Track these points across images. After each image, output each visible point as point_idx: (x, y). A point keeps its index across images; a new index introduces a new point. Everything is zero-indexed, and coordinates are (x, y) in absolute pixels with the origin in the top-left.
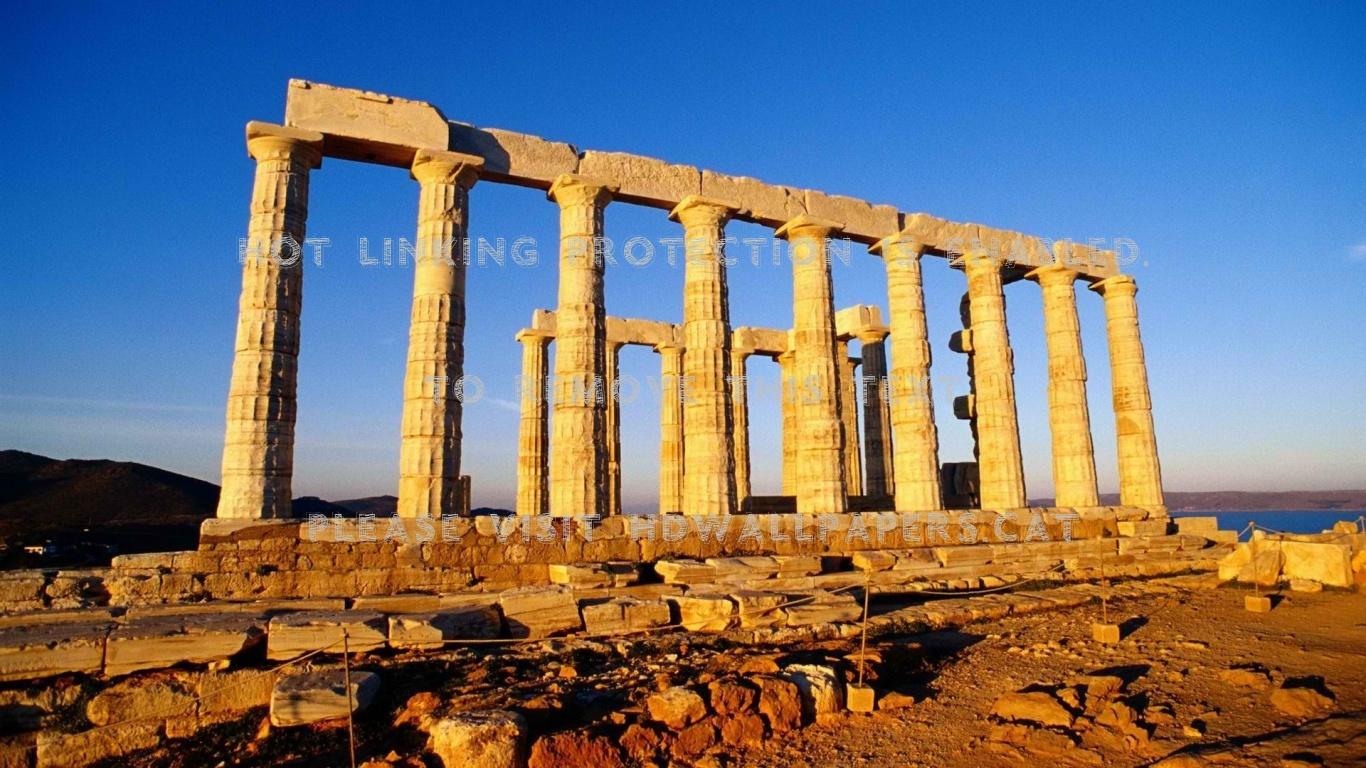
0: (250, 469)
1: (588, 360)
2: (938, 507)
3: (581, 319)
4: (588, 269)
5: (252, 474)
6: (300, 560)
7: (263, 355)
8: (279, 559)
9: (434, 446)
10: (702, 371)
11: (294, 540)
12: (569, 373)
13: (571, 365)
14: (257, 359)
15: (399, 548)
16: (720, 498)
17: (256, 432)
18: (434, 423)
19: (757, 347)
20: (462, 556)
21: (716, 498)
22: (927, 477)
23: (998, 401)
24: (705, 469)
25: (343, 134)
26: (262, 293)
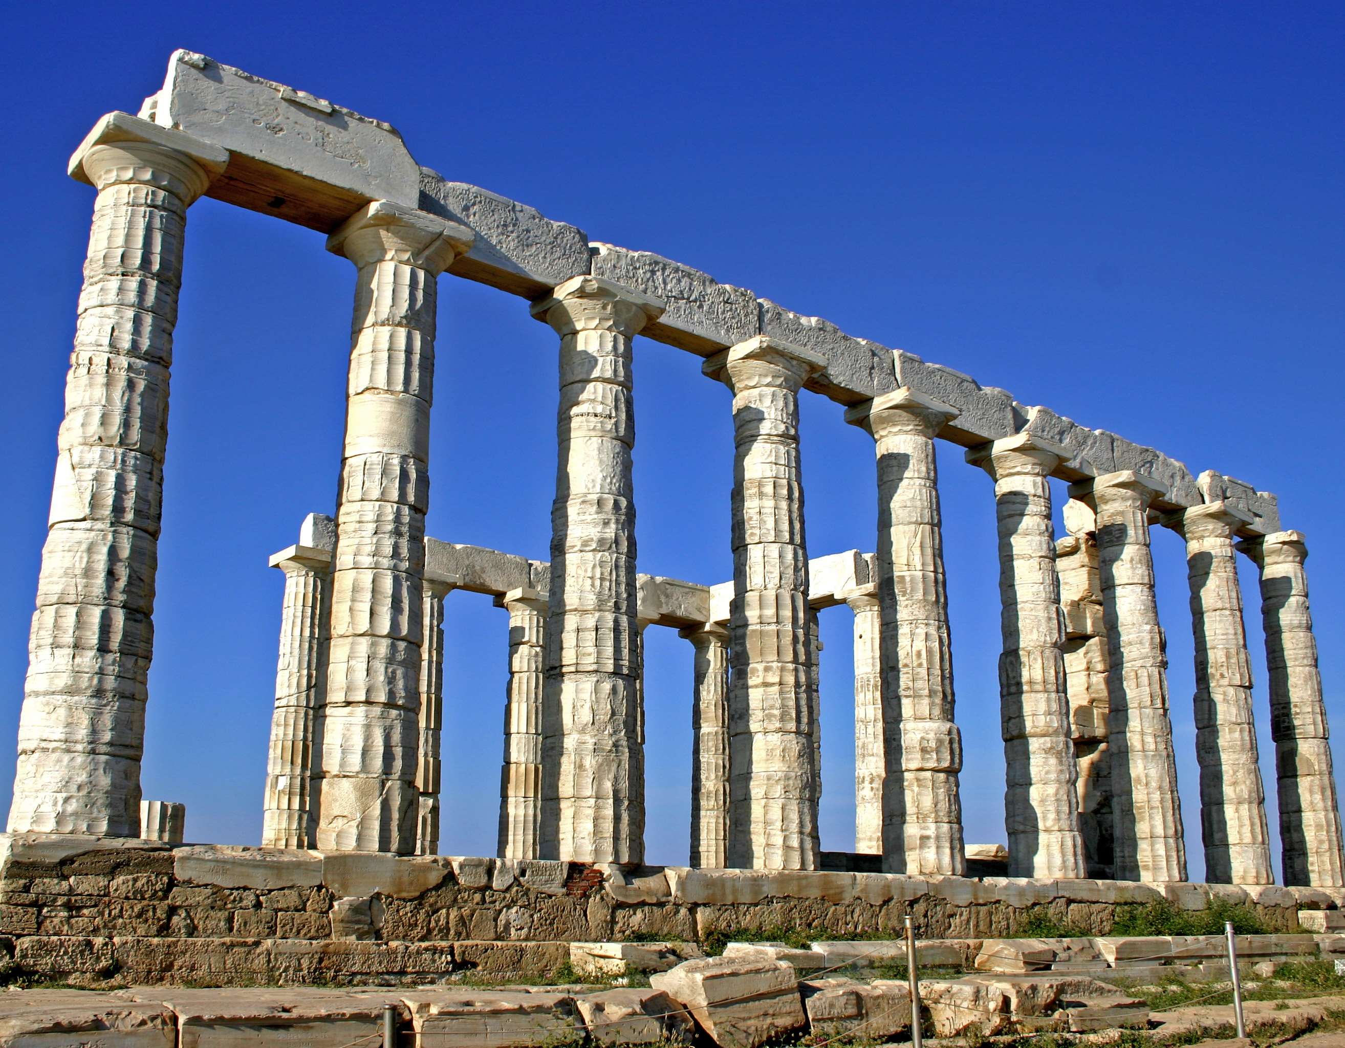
0: (90, 743)
1: (618, 594)
2: (1082, 874)
3: (606, 523)
4: (617, 438)
5: (93, 752)
6: (175, 919)
7: (115, 532)
8: (139, 915)
9: (388, 722)
10: (774, 627)
11: (165, 879)
12: (585, 612)
13: (591, 600)
14: (104, 538)
15: (336, 904)
16: (802, 843)
17: (101, 672)
18: (389, 683)
19: (665, 610)
20: (433, 924)
21: (795, 842)
22: (1065, 824)
23: (1147, 711)
24: (778, 790)
25: (259, 156)
26: (117, 419)
